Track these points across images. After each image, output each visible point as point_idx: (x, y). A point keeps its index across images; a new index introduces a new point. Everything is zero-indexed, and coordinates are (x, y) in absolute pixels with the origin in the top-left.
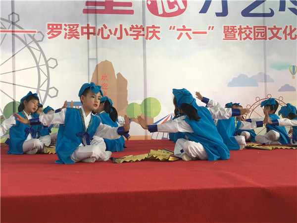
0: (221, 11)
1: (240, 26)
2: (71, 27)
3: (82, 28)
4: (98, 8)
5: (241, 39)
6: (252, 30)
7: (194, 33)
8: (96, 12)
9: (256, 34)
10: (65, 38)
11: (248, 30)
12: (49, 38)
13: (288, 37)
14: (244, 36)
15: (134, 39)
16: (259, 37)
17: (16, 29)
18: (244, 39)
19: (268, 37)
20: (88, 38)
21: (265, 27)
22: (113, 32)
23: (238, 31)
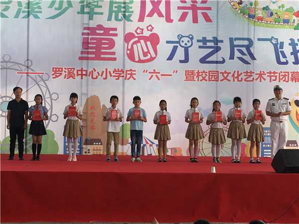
0: (183, 59)
1: (198, 71)
2: (70, 70)
3: (78, 71)
4: (90, 56)
5: (198, 81)
6: (207, 74)
7: (162, 75)
8: (88, 59)
9: (211, 77)
10: (65, 78)
11: (204, 74)
12: (53, 78)
13: (236, 80)
14: (201, 78)
15: (116, 79)
16: (213, 79)
17: (30, 71)
18: (201, 80)
19: (220, 79)
20: (82, 78)
21: (218, 72)
22: (100, 74)
23: (197, 74)
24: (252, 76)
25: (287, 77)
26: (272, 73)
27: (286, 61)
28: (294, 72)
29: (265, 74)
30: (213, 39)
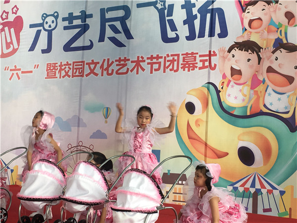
1: (61, 63)
5: (60, 78)
6: (71, 67)
7: (23, 72)
9: (75, 70)
11: (67, 67)
13: (105, 73)
14: (63, 73)
16: (77, 74)
18: (63, 77)
19: (85, 74)
21: (84, 62)
23: (59, 68)
24: (126, 65)
25: (176, 63)
26: (155, 58)
27: (175, 36)
28: (187, 54)
29: (144, 61)
30: (80, 14)
